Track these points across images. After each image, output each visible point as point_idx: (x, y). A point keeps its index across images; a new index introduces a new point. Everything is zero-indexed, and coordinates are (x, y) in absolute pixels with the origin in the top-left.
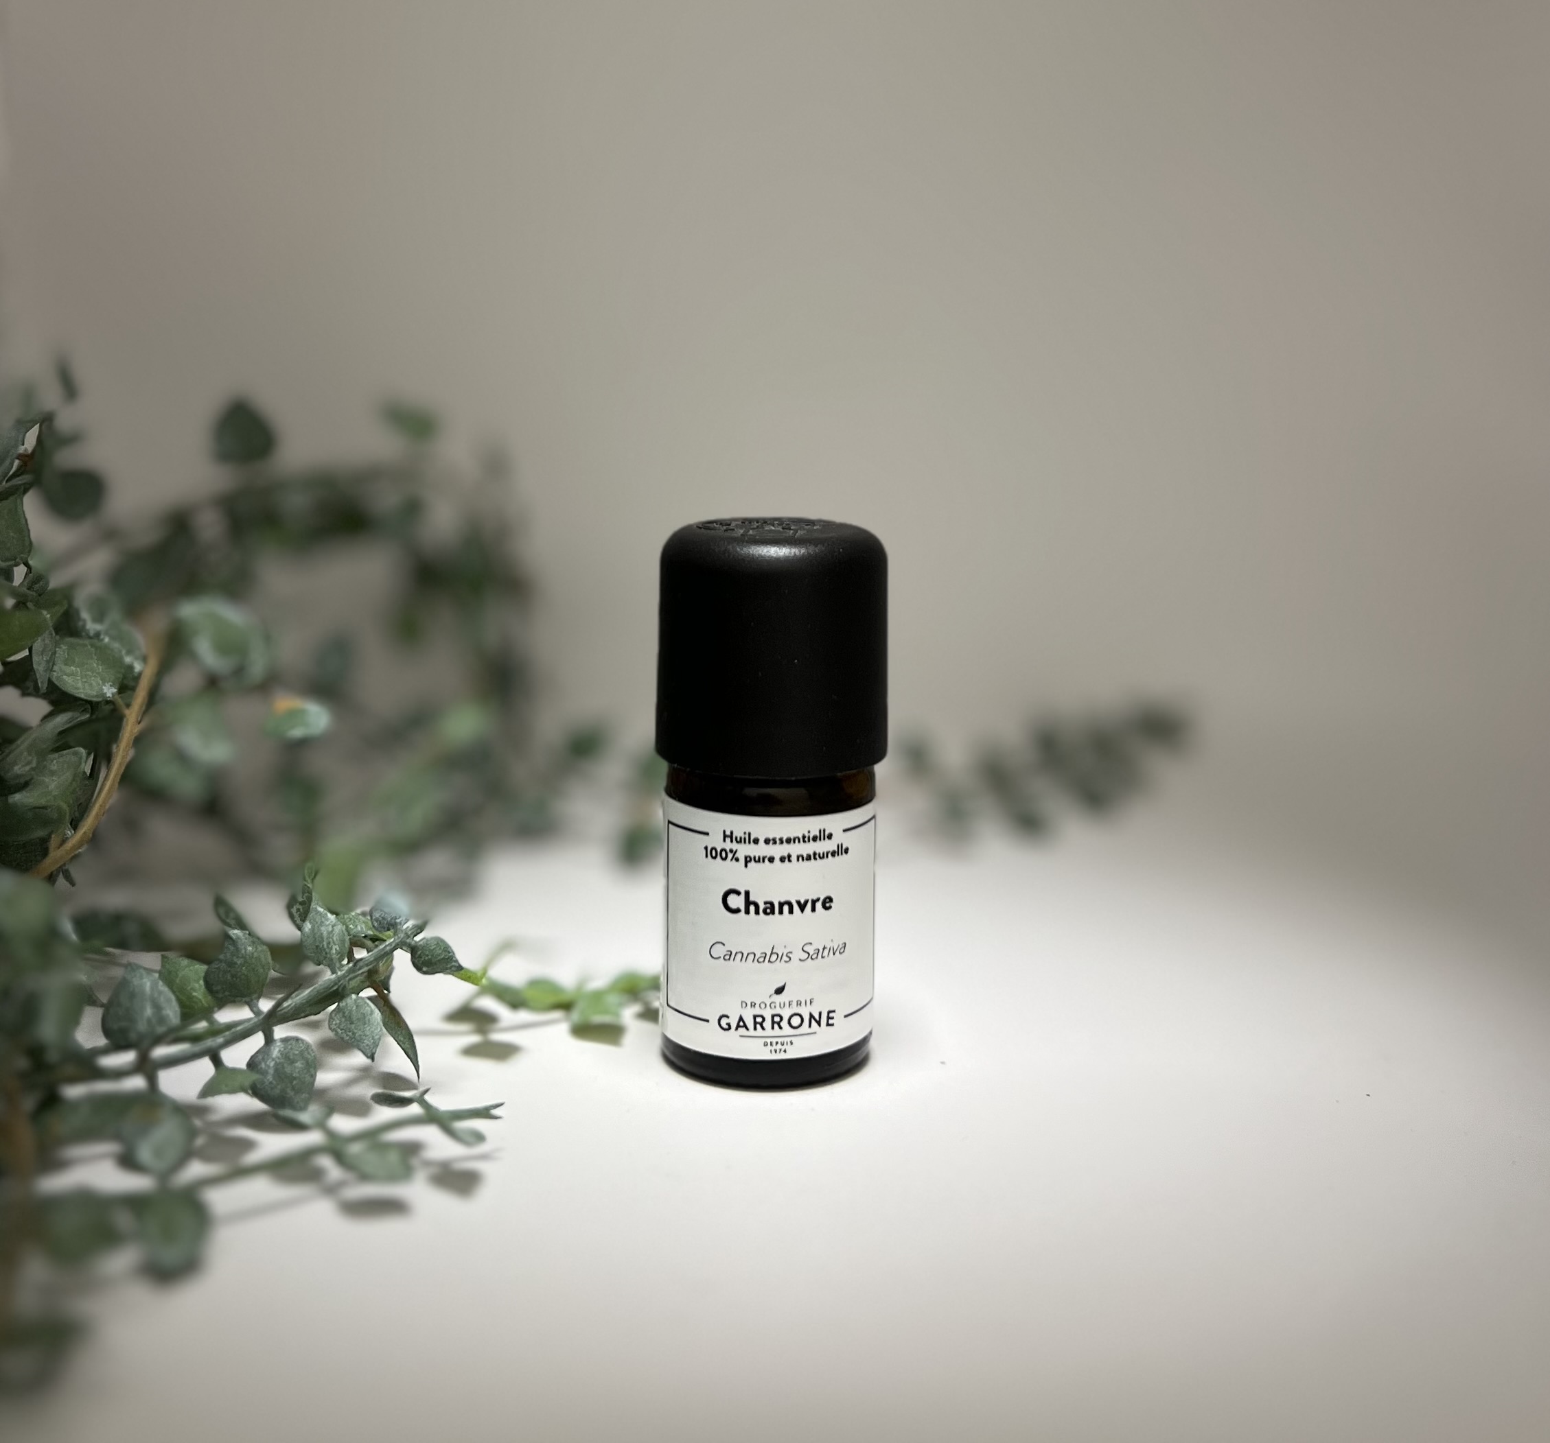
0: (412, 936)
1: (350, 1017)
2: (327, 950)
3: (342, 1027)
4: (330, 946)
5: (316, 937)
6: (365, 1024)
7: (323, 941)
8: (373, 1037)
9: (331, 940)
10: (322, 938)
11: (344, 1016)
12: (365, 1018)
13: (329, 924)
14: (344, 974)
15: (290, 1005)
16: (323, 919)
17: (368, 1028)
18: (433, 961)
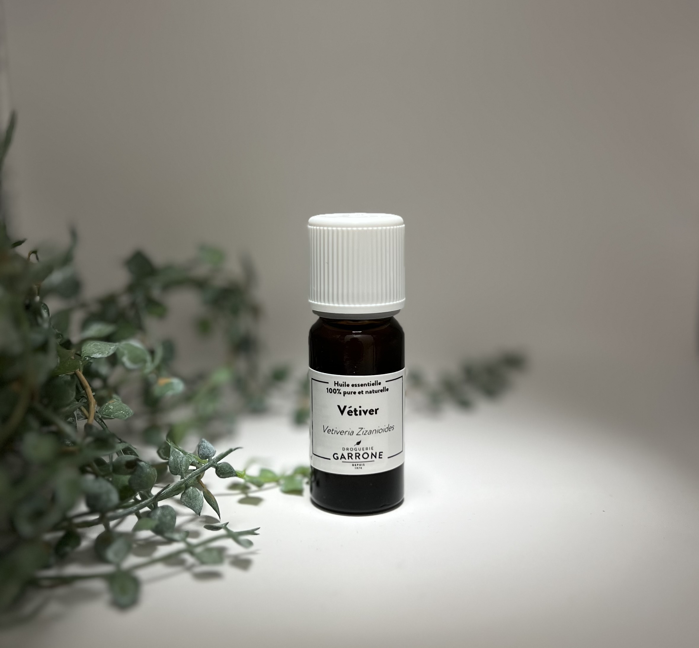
0: (216, 462)
1: (190, 497)
2: (180, 469)
3: (187, 500)
4: (181, 467)
5: (175, 462)
6: (196, 500)
7: (178, 465)
8: (199, 506)
9: (181, 464)
10: (178, 464)
11: (187, 496)
12: (196, 497)
13: (181, 457)
14: (188, 478)
15: (165, 492)
16: (178, 455)
17: (197, 502)
18: (225, 473)
